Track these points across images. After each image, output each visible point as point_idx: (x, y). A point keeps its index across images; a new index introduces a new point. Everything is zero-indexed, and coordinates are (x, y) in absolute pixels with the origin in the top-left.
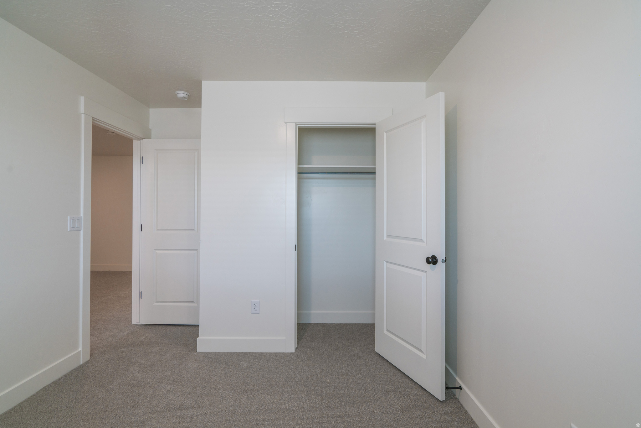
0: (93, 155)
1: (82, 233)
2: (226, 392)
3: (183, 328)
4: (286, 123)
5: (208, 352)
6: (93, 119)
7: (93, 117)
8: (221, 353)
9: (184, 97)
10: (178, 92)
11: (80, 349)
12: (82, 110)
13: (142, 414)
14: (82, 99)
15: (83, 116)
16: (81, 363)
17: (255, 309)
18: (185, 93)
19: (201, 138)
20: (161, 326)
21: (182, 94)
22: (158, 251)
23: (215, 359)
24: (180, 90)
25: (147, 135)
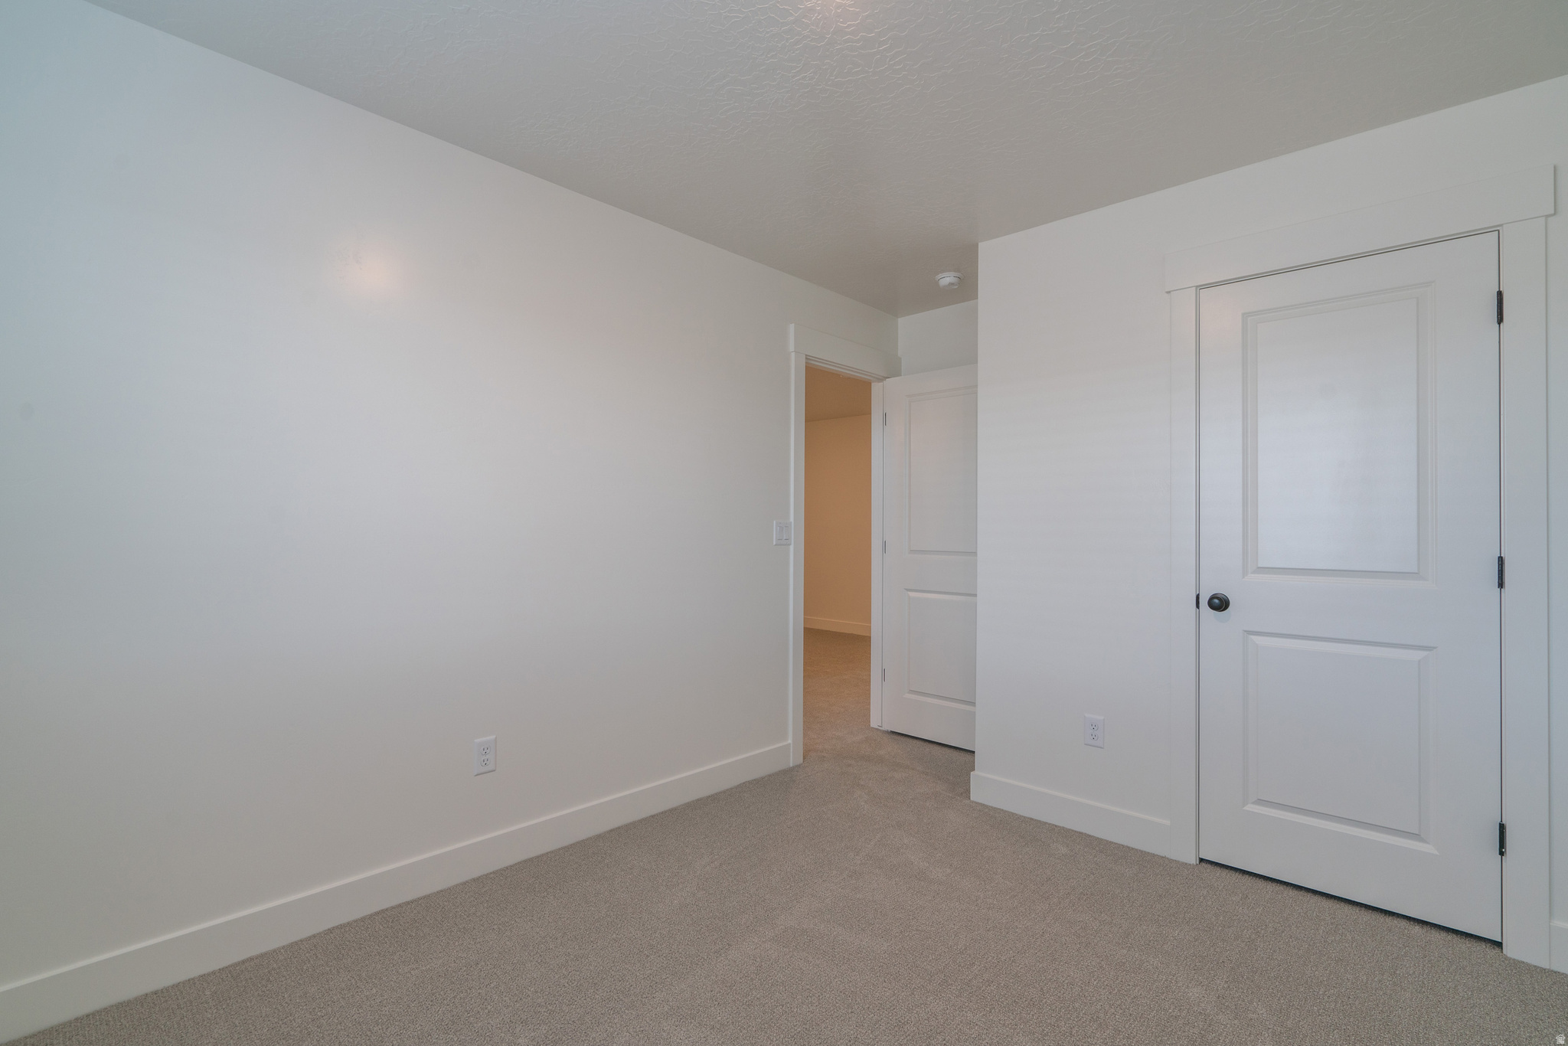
0: (807, 421)
1: (792, 548)
2: (1008, 883)
3: (955, 753)
4: (1169, 292)
5: (992, 807)
6: (807, 358)
7: (806, 355)
8: (1017, 815)
9: (951, 284)
10: (940, 276)
11: (790, 741)
12: (791, 347)
13: (859, 862)
14: (792, 327)
15: (793, 354)
16: (791, 766)
17: (1094, 736)
18: (953, 274)
19: (977, 363)
20: (915, 741)
21: (947, 279)
22: (912, 594)
23: (1001, 821)
24: (943, 271)
25: (894, 371)
